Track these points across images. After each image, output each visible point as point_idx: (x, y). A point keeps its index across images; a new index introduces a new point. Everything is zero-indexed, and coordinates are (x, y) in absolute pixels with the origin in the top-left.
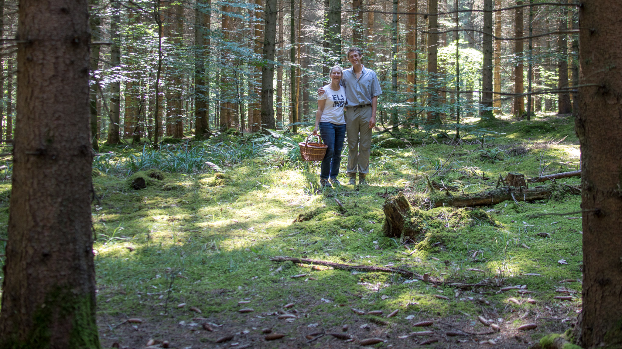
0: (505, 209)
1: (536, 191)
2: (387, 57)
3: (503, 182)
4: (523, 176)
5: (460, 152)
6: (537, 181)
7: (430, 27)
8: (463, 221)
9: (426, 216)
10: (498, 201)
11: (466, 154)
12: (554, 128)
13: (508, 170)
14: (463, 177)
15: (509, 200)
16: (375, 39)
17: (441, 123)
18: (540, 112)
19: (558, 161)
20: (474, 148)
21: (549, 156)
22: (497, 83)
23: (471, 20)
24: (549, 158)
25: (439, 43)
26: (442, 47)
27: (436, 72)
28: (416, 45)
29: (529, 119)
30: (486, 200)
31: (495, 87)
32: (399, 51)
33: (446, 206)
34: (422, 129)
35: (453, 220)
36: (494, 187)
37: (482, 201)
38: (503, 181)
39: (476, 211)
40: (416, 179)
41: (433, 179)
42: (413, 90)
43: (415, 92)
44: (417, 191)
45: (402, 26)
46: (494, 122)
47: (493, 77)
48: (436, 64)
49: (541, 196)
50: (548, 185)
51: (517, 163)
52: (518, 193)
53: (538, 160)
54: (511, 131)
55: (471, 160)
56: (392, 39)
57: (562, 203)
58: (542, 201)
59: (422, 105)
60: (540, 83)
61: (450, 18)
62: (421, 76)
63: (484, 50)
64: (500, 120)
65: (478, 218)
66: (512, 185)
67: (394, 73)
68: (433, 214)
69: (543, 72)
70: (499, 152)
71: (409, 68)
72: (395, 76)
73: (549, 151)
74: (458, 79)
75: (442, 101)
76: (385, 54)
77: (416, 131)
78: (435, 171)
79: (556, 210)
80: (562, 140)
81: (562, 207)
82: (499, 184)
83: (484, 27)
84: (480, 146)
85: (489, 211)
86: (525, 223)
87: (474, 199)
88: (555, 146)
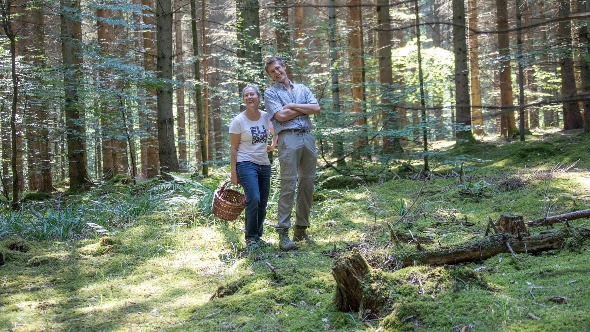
0: (499, 266)
1: (542, 239)
2: (324, 65)
3: (495, 228)
4: (521, 218)
5: (431, 190)
6: (542, 225)
7: (380, 22)
8: (444, 285)
9: (392, 280)
10: (489, 254)
11: (439, 191)
12: (559, 150)
13: (499, 211)
14: (438, 224)
15: (504, 252)
16: (306, 43)
17: (403, 151)
18: (537, 128)
19: (568, 195)
20: (451, 183)
21: (555, 189)
22: (476, 92)
23: (435, 8)
24: (556, 191)
25: (393, 44)
26: (397, 47)
27: (391, 83)
28: (362, 47)
29: (523, 139)
30: (472, 254)
31: (473, 98)
32: (339, 57)
33: (418, 264)
34: (378, 161)
35: (429, 283)
36: (481, 236)
37: (467, 256)
38: (493, 226)
39: (461, 270)
40: (375, 229)
41: (397, 228)
42: (362, 108)
43: (365, 111)
44: (377, 246)
45: (341, 22)
46: (474, 146)
47: (470, 85)
48: (390, 71)
49: (550, 246)
50: (557, 229)
51: (511, 201)
52: (516, 242)
53: (540, 195)
54: (500, 156)
55: (447, 199)
56: (329, 41)
57: (580, 253)
58: (551, 251)
59: (375, 129)
60: (534, 89)
61: (406, 8)
62: (372, 90)
63: (455, 48)
64: (483, 143)
65: (464, 279)
66: (507, 231)
67: (334, 88)
68: (401, 277)
69: (539, 73)
70: (484, 186)
71: (354, 79)
72: (336, 91)
73: (554, 181)
74: (422, 90)
75: (402, 121)
76: (321, 62)
77: (368, 164)
78: (399, 218)
79: (573, 263)
80: (572, 166)
81: (581, 259)
82: (488, 230)
83: (453, 17)
84: (458, 180)
85: (478, 269)
86: (529, 283)
87: (456, 253)
88: (562, 174)
